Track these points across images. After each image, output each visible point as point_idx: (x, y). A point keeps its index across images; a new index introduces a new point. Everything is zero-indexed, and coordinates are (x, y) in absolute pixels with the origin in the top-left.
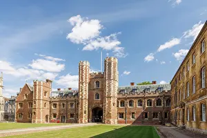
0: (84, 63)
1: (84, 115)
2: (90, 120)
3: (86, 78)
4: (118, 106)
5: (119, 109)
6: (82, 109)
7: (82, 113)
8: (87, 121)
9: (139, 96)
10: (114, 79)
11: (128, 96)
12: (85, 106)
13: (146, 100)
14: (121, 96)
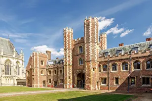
0: (67, 30)
1: (68, 80)
2: (75, 85)
3: (69, 45)
4: (100, 71)
5: (101, 74)
6: (66, 75)
7: (66, 79)
8: (71, 86)
9: (123, 58)
10: (93, 42)
11: (111, 59)
12: (69, 72)
13: (132, 62)
14: (103, 59)
